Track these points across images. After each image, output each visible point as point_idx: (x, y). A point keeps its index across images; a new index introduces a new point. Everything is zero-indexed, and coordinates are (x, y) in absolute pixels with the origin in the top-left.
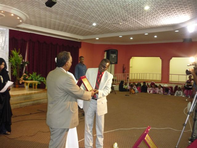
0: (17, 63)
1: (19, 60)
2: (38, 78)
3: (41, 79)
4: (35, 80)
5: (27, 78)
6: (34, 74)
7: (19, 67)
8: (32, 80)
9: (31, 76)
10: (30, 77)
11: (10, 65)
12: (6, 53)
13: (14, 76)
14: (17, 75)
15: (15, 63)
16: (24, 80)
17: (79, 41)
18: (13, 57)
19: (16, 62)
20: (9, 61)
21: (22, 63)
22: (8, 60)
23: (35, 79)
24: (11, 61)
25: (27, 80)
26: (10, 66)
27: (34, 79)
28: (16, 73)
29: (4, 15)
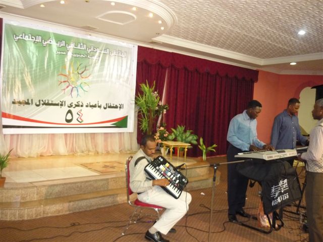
0: (149, 107)
1: (153, 103)
2: (186, 138)
3: (192, 140)
4: (182, 141)
5: (166, 135)
6: (181, 129)
7: (152, 114)
8: (175, 140)
9: (173, 132)
10: (173, 134)
11: (137, 110)
12: (132, 90)
13: (142, 130)
14: (148, 130)
15: (146, 108)
16: (160, 139)
17: (255, 69)
18: (142, 97)
19: (147, 106)
20: (136, 103)
21: (157, 108)
22: (134, 102)
23: (182, 138)
24: (139, 103)
25: (166, 139)
26: (137, 113)
27: (179, 138)
28: (147, 125)
29: (135, 17)
